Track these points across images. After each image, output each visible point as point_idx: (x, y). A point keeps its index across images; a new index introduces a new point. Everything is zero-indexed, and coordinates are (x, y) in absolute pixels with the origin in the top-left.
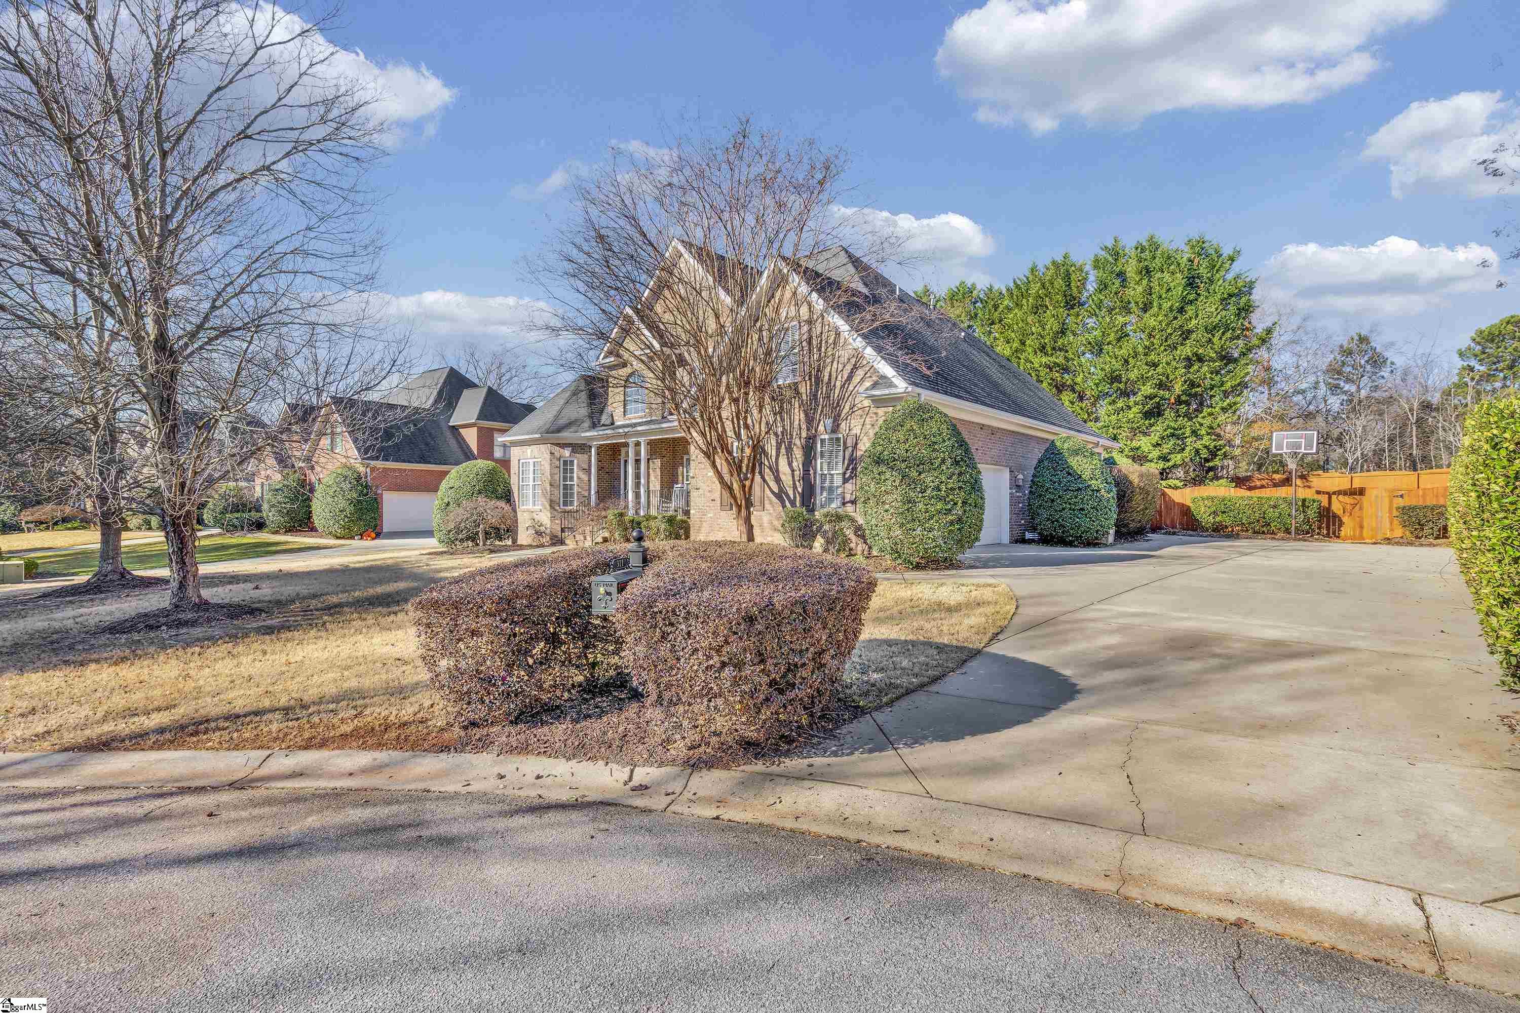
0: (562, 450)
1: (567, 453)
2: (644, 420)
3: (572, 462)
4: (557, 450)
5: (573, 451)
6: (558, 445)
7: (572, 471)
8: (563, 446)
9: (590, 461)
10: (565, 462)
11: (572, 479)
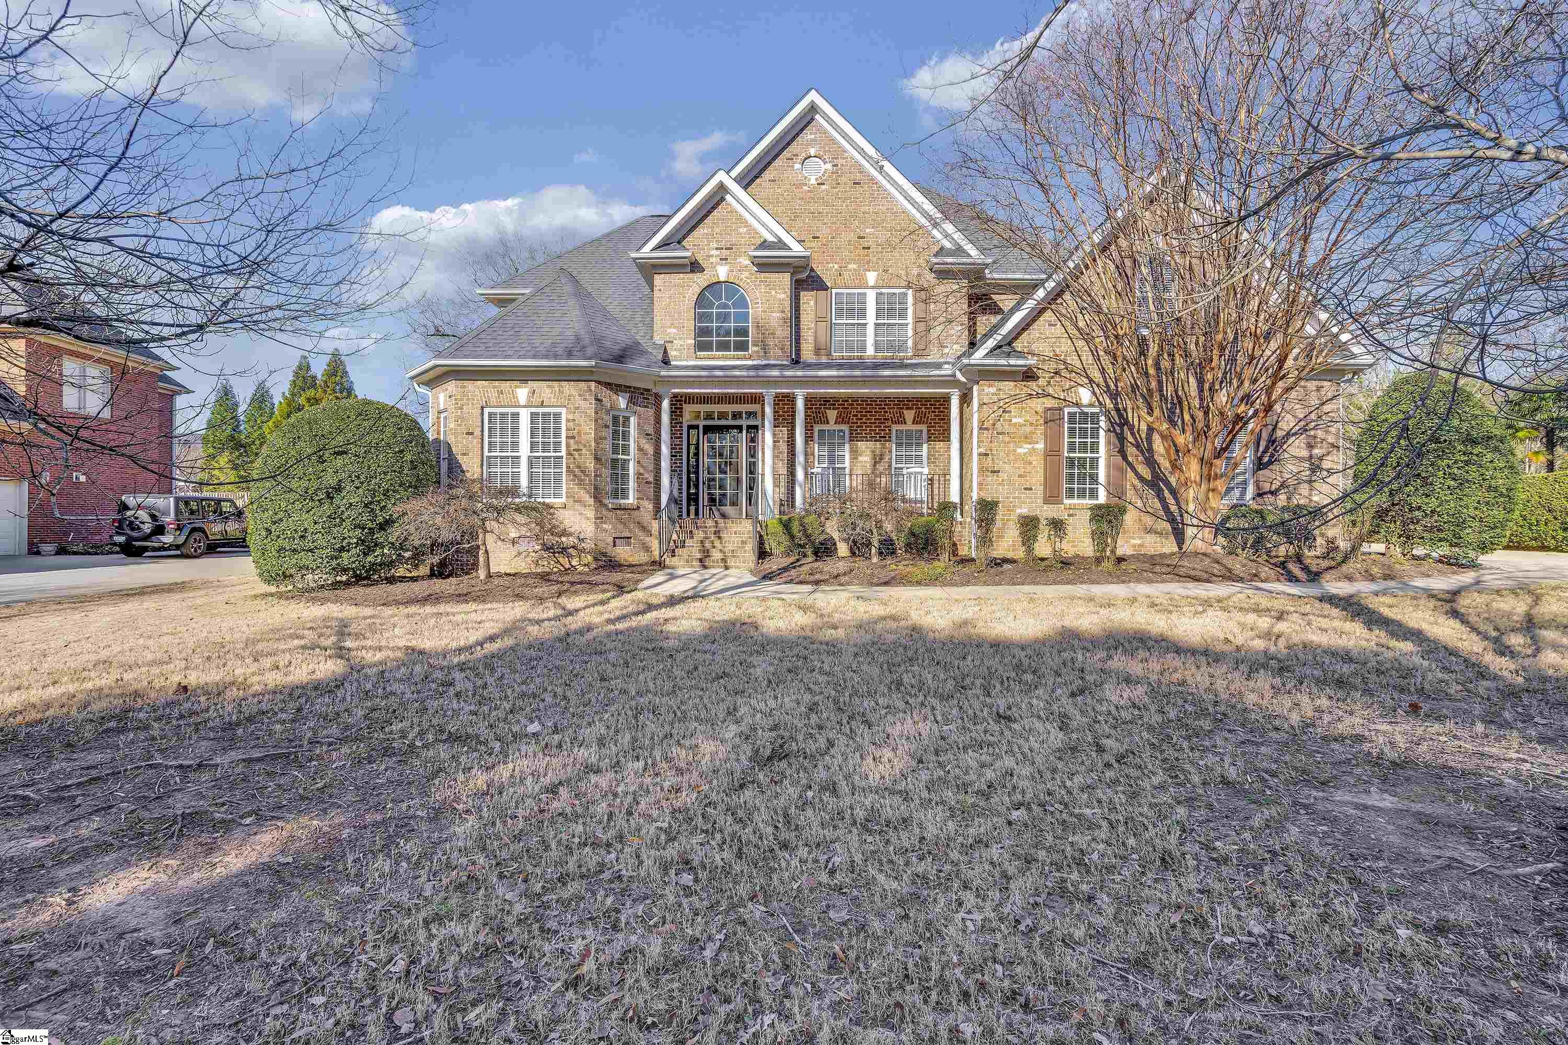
0: (614, 397)
1: (622, 402)
2: (750, 363)
3: (627, 419)
4: (605, 393)
5: (631, 401)
6: (608, 385)
7: (626, 436)
8: (617, 388)
9: (658, 420)
10: (616, 419)
11: (626, 450)
